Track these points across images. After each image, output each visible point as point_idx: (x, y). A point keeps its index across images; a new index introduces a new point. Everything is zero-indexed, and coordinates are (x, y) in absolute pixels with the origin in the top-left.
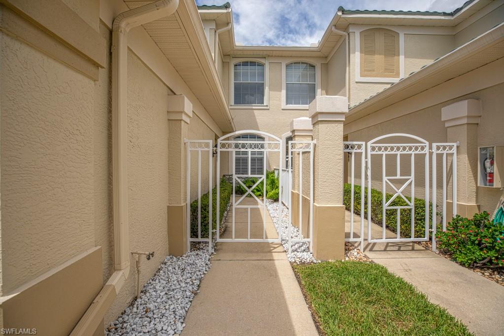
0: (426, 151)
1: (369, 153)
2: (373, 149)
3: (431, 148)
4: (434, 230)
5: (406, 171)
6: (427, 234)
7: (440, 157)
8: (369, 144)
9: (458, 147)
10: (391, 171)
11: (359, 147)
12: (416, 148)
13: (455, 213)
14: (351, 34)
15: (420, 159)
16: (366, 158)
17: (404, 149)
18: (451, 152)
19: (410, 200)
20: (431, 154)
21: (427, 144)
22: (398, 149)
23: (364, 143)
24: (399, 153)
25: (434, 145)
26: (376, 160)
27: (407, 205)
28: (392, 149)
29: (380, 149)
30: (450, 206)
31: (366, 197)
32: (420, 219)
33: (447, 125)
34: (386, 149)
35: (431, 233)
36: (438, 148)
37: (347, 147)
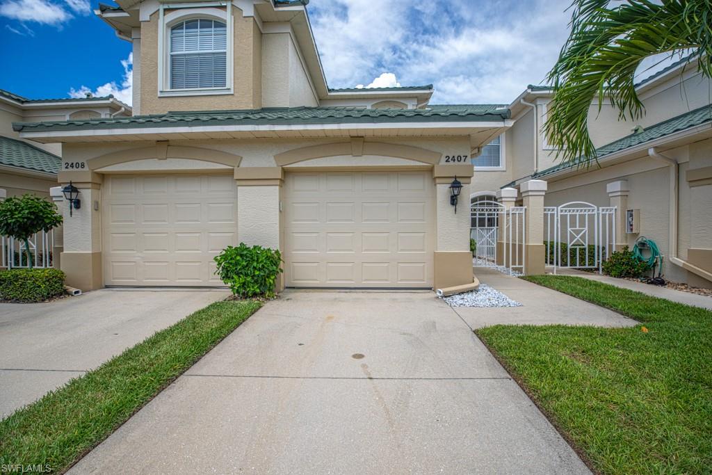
0: (596, 212)
1: (559, 214)
2: (562, 211)
3: (598, 210)
4: (601, 261)
5: (582, 224)
6: (596, 264)
7: (604, 216)
8: (559, 208)
9: (616, 209)
10: (573, 224)
11: (553, 210)
12: (589, 211)
13: (614, 250)
14: (539, 107)
15: (591, 217)
16: (557, 216)
17: (581, 211)
18: (611, 212)
19: (585, 242)
20: (598, 214)
21: (596, 207)
22: (577, 211)
23: (556, 208)
24: (578, 213)
25: (601, 208)
26: (563, 218)
27: (583, 245)
28: (573, 211)
29: (566, 211)
30: (611, 246)
31: (557, 249)
32: (592, 256)
33: (610, 195)
34: (570, 211)
35: (599, 263)
36: (603, 210)
37: (545, 210)
